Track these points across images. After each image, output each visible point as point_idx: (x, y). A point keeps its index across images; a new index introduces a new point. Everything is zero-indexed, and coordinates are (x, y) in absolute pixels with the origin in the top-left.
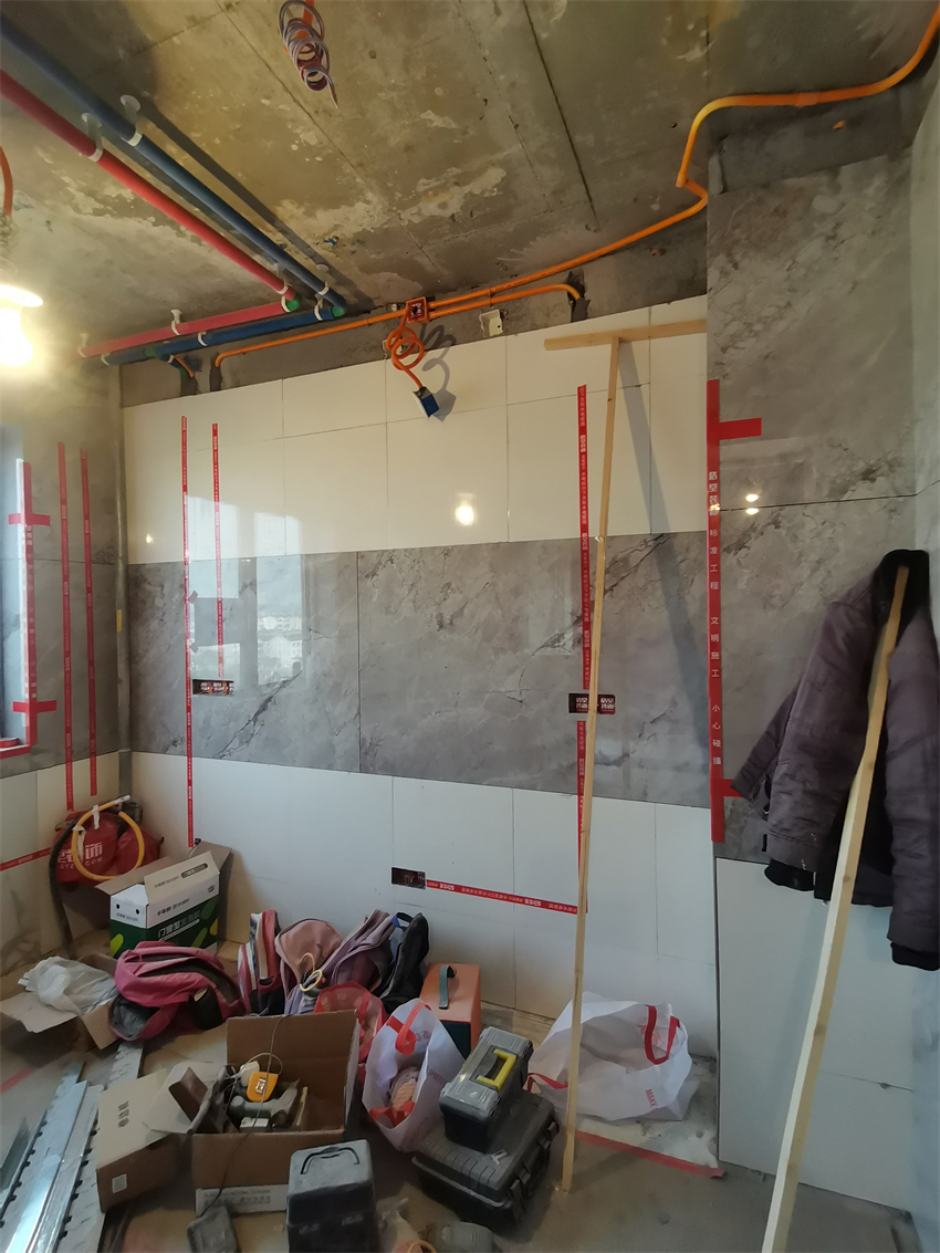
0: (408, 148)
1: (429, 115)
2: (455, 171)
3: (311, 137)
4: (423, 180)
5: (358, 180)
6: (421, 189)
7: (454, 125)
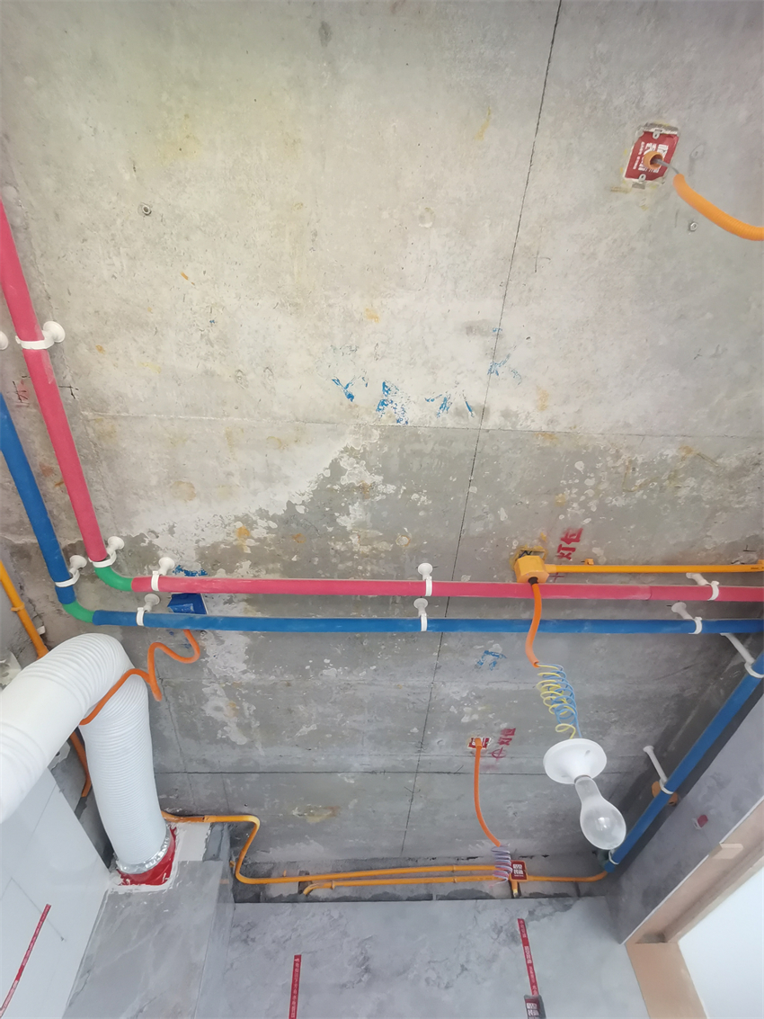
0: (290, 711)
1: (313, 727)
2: (256, 724)
3: (331, 673)
4: (254, 708)
5: (273, 677)
6: (246, 705)
7: (298, 734)
